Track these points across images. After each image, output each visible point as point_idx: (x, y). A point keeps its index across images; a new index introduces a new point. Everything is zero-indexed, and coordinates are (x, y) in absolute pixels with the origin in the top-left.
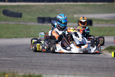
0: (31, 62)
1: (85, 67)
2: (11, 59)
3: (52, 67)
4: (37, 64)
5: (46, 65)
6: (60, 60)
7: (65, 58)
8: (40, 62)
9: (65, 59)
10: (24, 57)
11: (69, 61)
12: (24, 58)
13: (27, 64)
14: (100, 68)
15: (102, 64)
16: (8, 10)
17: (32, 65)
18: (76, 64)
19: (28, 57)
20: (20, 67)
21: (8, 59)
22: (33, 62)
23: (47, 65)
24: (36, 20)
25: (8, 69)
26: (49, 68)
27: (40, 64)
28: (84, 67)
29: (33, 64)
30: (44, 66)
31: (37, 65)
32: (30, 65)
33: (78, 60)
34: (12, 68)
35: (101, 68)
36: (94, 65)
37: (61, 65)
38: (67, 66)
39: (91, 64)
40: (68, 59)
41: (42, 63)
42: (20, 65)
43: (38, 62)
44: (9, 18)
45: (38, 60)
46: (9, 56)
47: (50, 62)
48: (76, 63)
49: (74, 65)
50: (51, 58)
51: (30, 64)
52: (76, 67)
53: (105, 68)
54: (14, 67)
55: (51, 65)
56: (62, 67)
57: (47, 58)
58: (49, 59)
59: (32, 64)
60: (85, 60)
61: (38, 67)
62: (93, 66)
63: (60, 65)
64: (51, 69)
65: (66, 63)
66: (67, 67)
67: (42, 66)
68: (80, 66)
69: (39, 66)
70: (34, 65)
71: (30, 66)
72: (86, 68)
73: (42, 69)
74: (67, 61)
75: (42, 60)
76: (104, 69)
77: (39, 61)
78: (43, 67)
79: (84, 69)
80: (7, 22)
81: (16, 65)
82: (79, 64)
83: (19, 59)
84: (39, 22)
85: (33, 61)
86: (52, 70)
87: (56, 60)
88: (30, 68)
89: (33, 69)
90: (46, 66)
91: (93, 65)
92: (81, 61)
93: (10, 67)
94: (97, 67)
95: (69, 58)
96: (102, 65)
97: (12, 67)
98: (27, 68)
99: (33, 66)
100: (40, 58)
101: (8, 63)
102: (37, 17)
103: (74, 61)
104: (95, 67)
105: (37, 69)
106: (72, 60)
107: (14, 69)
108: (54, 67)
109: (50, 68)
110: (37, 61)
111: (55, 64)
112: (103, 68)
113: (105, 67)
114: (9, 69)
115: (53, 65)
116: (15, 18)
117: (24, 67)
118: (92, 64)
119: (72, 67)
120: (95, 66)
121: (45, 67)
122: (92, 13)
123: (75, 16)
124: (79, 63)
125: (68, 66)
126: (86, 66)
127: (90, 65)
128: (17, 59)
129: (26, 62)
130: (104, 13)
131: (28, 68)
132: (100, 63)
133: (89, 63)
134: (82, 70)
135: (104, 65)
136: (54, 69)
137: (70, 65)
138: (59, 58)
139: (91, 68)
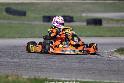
0: (36, 64)
1: (94, 70)
2: (14, 61)
3: (59, 70)
4: (42, 67)
6: (68, 62)
7: (73, 60)
8: (46, 65)
9: (73, 61)
10: (29, 58)
11: (77, 63)
12: (29, 60)
13: (32, 66)
14: (110, 71)
15: (113, 67)
16: (10, 8)
17: (37, 67)
19: (33, 59)
20: (24, 70)
21: (11, 60)
22: (38, 64)
23: (53, 67)
24: (42, 19)
25: (11, 71)
26: (56, 70)
27: (45, 67)
28: (93, 70)
29: (39, 66)
30: (50, 68)
31: (42, 68)
32: (36, 67)
33: (86, 63)
34: (16, 71)
35: (111, 71)
36: (104, 68)
37: (68, 67)
40: (76, 61)
41: (47, 65)
42: (24, 68)
43: (44, 65)
44: (12, 16)
45: (43, 62)
46: (12, 57)
47: (56, 64)
48: (85, 66)
49: (83, 68)
50: (58, 60)
52: (84, 70)
53: (116, 71)
54: (18, 69)
55: (57, 67)
56: (69, 69)
57: (53, 59)
58: (56, 61)
59: (37, 66)
60: (94, 63)
61: (43, 69)
63: (67, 68)
64: (58, 72)
65: (73, 65)
66: (74, 69)
67: (48, 68)
69: (45, 68)
70: (39, 68)
71: (35, 68)
72: (95, 72)
73: (48, 71)
74: (75, 63)
76: (115, 72)
78: (49, 69)
79: (94, 72)
80: (10, 21)
81: (20, 67)
83: (23, 61)
84: (44, 21)
86: (59, 72)
87: (63, 62)
88: (35, 70)
89: (38, 72)
90: (52, 68)
91: (102, 68)
92: (90, 63)
93: (14, 70)
94: (107, 70)
96: (113, 68)
97: (16, 69)
98: (31, 70)
99: (39, 69)
100: (46, 60)
101: (12, 65)
102: (42, 16)
103: (82, 63)
104: (105, 71)
105: (42, 71)
106: (81, 63)
107: (18, 71)
109: (56, 71)
111: (63, 67)
112: (114, 71)
114: (13, 72)
115: (59, 68)
116: (19, 17)
117: (28, 69)
119: (80, 70)
120: (105, 69)
122: (101, 12)
123: (83, 15)
124: (88, 66)
126: (95, 69)
127: (100, 68)
128: (21, 61)
129: (31, 64)
130: (114, 12)
131: (33, 71)
132: (110, 66)
133: (98, 66)
134: (91, 73)
135: (115, 68)
136: (61, 72)
137: (78, 68)
138: (66, 60)
139: (100, 71)
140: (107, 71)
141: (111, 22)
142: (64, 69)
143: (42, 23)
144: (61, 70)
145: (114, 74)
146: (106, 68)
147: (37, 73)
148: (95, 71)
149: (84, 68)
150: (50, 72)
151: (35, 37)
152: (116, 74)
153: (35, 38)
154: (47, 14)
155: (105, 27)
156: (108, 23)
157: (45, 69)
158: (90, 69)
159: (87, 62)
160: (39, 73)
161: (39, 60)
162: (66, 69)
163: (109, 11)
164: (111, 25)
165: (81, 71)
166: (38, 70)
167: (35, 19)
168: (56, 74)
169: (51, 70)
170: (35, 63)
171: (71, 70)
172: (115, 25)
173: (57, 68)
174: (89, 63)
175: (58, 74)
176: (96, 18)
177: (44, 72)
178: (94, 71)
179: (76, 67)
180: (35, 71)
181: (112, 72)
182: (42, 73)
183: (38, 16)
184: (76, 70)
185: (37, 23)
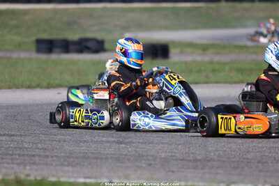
0: (21, 148)
1: (151, 158)
3: (72, 160)
4: (34, 153)
5: (56, 154)
6: (92, 141)
7: (103, 137)
8: (42, 149)
9: (104, 139)
10: (4, 135)
11: (114, 144)
12: (3, 138)
13: (11, 152)
14: (187, 160)
15: (194, 151)
17: (23, 155)
18: (129, 151)
19: (13, 135)
22: (25, 148)
23: (59, 155)
24: (33, 47)
26: (64, 161)
27: (42, 153)
28: (149, 160)
29: (26, 153)
30: (52, 157)
31: (34, 156)
32: (19, 155)
33: (133, 143)
35: (190, 161)
36: (173, 154)
37: (92, 153)
38: (109, 156)
39: (166, 152)
40: (111, 139)
41: (46, 149)
43: (38, 148)
45: (36, 143)
47: (66, 147)
48: (130, 149)
49: (126, 155)
50: (70, 138)
51: (18, 152)
52: (128, 159)
53: (200, 160)
55: (68, 155)
56: (97, 158)
57: (59, 137)
58: (64, 141)
59: (22, 153)
60: (152, 143)
61: (36, 159)
62: (172, 156)
63: (91, 155)
64: (69, 165)
65: (104, 149)
66: (107, 158)
67: (47, 157)
68: (139, 157)
69: (40, 156)
70: (27, 155)
71: (17, 157)
72: (153, 162)
73: (46, 164)
74: (108, 144)
75: (48, 142)
76: (198, 163)
77: (39, 145)
78: (50, 159)
79: (150, 164)
82: (135, 151)
84: (39, 50)
85: (26, 146)
86: (72, 166)
87: (81, 142)
88: (18, 161)
89: (25, 165)
90: (56, 156)
91: (170, 154)
92: (142, 143)
94: (181, 158)
95: (112, 137)
96: (192, 153)
98: (10, 161)
99: (26, 158)
100: (43, 137)
102: (34, 38)
103: (125, 143)
104: (176, 160)
105: (34, 163)
106: (121, 143)
108: (77, 158)
109: (66, 163)
110: (35, 145)
111: (80, 153)
112: (196, 160)
113: (199, 158)
115: (73, 155)
117: (2, 159)
118: (169, 152)
119: (119, 159)
120: (175, 156)
121: (54, 158)
122: (168, 28)
124: (138, 149)
125: (111, 158)
126: (153, 156)
127: (163, 155)
129: (8, 148)
130: (196, 28)
131: (13, 163)
132: (187, 150)
133: (160, 149)
134: (144, 165)
135: (198, 154)
136: (77, 164)
137: (115, 154)
138: (88, 138)
139: (165, 161)
140: (179, 161)
141: (188, 50)
142: (84, 157)
143: (35, 55)
144: (76, 161)
145: (195, 168)
146: (177, 155)
147: (21, 167)
148: (154, 160)
149: (128, 154)
150: (52, 164)
151: (17, 88)
152: (200, 167)
153: (18, 90)
154: (44, 36)
155: (176, 63)
156: (182, 53)
157: (41, 159)
158: (143, 156)
159: (134, 140)
160: (28, 167)
161: (27, 139)
162: (88, 157)
163: (185, 27)
164: (189, 58)
165: (121, 163)
166: (25, 160)
167: (19, 46)
168: (66, 168)
169: (53, 160)
170: (19, 146)
171: (99, 161)
172: (198, 58)
173: (68, 157)
174: (139, 143)
175: (70, 168)
176: (154, 42)
177: (39, 164)
178: (150, 162)
179: (111, 154)
180: (19, 164)
181: (191, 164)
182: (35, 167)
183: (25, 40)
184: (110, 161)
185: (23, 55)
